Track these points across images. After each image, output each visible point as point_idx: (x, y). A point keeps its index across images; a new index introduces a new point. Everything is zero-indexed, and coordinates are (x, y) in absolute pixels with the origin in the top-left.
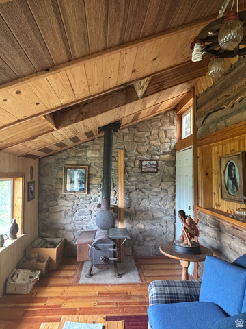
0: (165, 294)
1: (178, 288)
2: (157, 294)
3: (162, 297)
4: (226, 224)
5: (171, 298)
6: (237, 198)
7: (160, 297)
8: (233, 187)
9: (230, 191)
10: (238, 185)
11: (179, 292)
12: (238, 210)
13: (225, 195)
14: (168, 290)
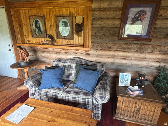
0: (35, 81)
1: (38, 77)
2: (33, 82)
3: (35, 82)
4: (39, 48)
5: (38, 81)
6: (42, 36)
7: (35, 83)
8: (39, 32)
9: (37, 34)
10: (42, 31)
11: (39, 78)
12: (45, 41)
13: (35, 36)
14: (36, 79)
